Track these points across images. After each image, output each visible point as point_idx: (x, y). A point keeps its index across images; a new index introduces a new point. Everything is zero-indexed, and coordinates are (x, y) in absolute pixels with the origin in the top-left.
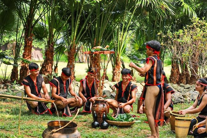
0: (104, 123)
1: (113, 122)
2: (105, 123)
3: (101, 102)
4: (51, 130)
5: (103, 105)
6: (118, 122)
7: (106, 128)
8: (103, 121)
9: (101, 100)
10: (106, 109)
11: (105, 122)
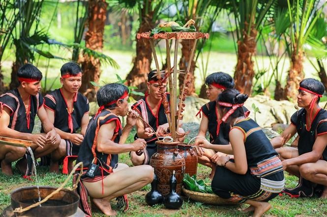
0: (172, 195)
1: (196, 193)
2: (175, 196)
3: (169, 149)
4: (14, 209)
5: (174, 153)
6: (205, 195)
7: (176, 206)
8: (171, 192)
9: (169, 142)
10: (181, 164)
11: (173, 193)
